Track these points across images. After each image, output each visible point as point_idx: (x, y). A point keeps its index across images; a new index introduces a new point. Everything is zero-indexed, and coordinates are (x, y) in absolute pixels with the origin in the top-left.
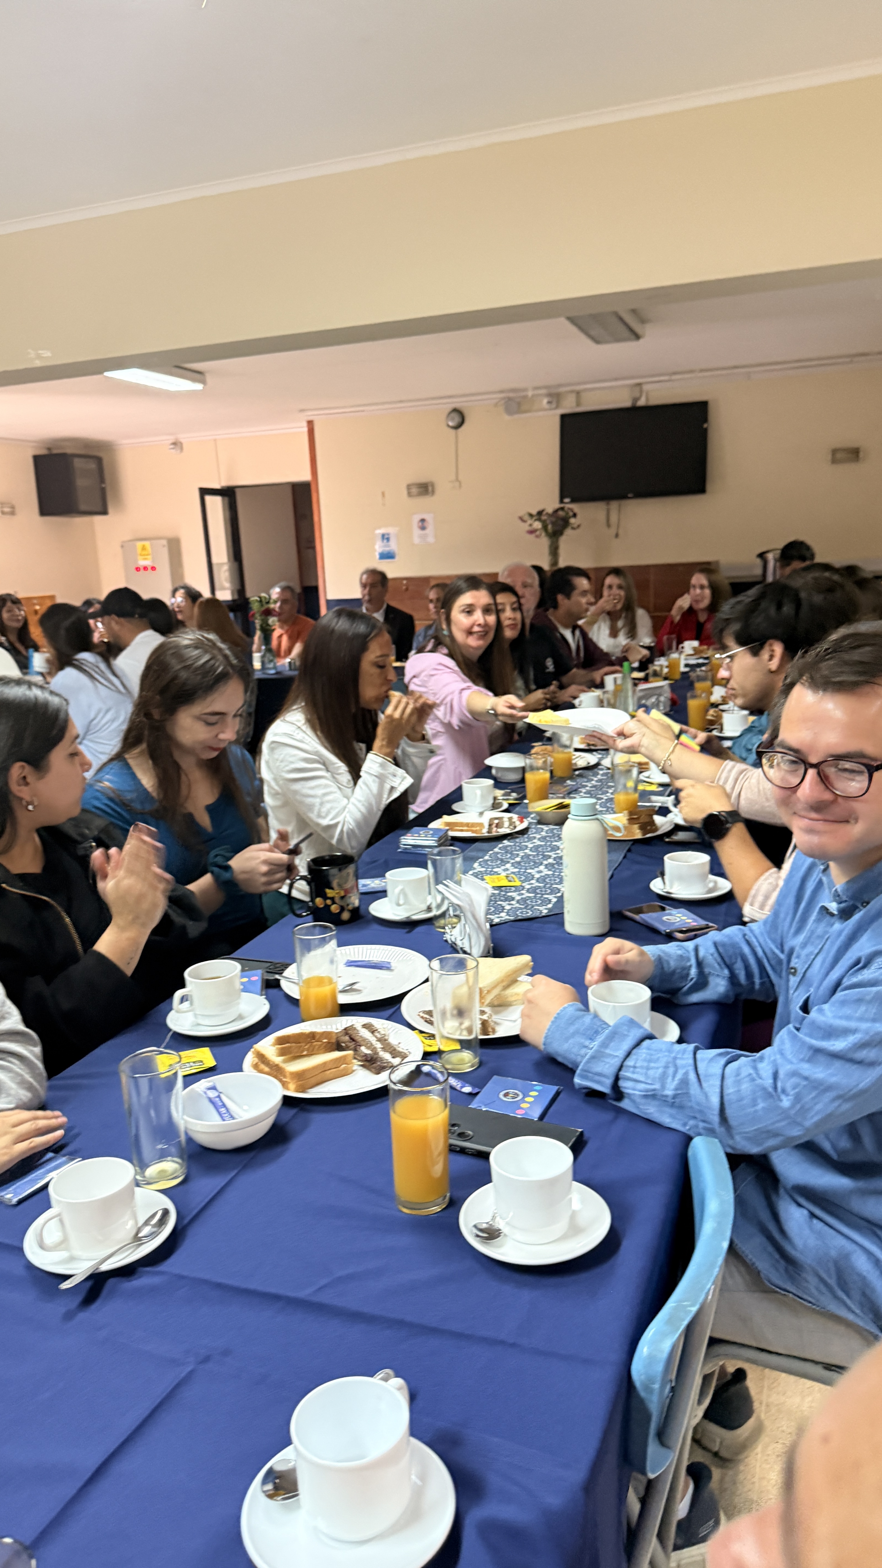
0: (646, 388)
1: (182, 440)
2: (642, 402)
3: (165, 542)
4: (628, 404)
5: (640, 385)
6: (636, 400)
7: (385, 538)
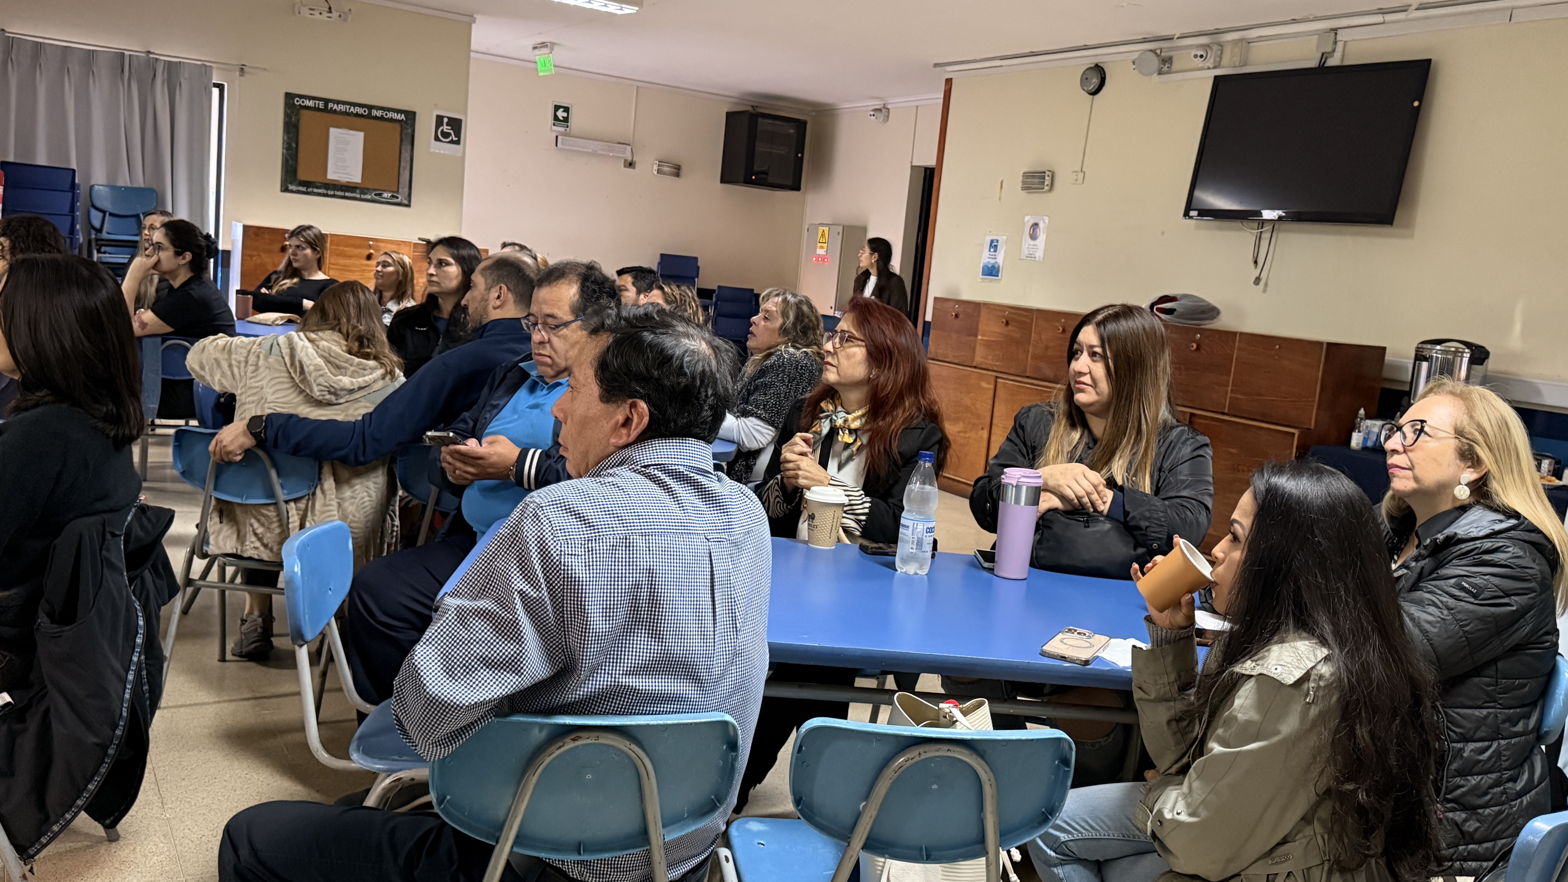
0: (1342, 36)
1: (889, 107)
2: (1333, 61)
3: (840, 229)
4: (1313, 64)
5: (1335, 30)
6: (1324, 56)
7: (994, 246)
